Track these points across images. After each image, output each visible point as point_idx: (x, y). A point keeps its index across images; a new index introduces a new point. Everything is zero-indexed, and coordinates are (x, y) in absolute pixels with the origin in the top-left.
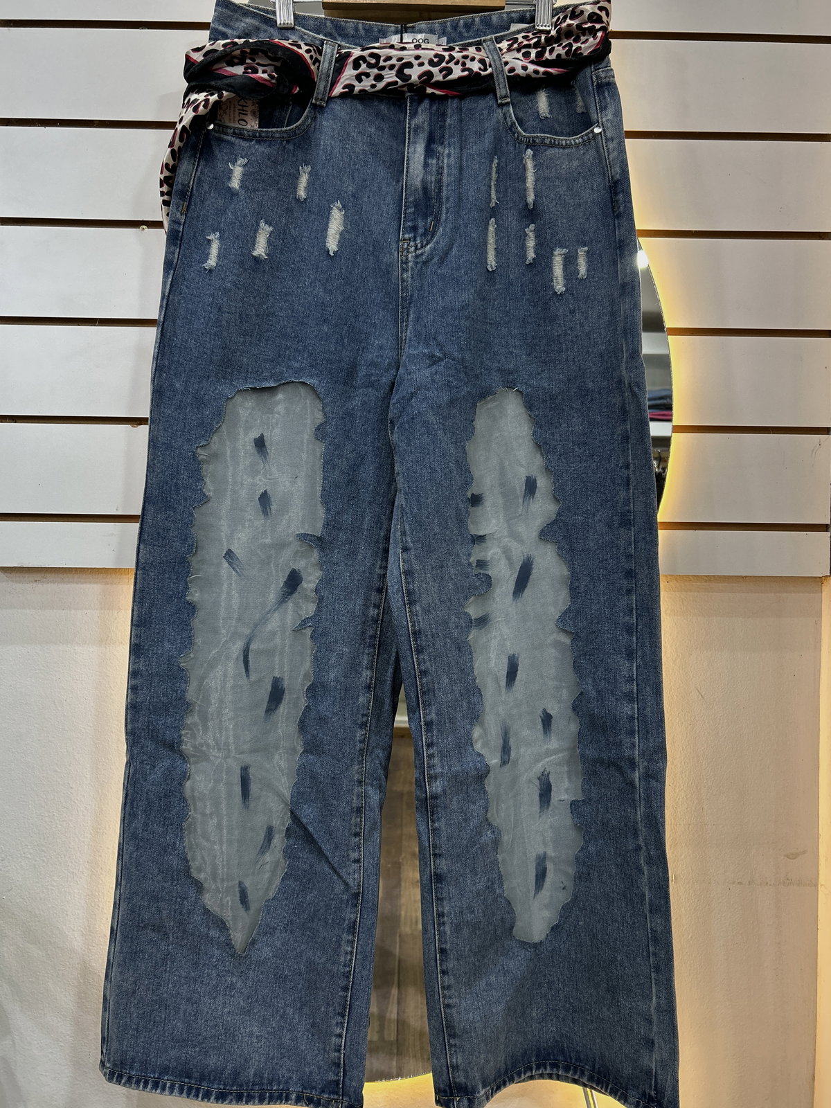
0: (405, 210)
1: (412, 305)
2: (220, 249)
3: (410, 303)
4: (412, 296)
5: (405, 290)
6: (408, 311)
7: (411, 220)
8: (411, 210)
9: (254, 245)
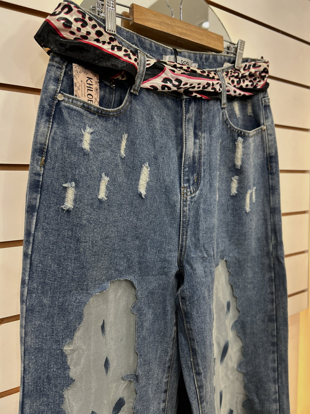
0: (184, 169)
1: (189, 226)
2: (76, 195)
3: (188, 225)
4: (189, 221)
5: (185, 217)
6: (187, 229)
7: (187, 176)
8: (187, 169)
9: (99, 191)
